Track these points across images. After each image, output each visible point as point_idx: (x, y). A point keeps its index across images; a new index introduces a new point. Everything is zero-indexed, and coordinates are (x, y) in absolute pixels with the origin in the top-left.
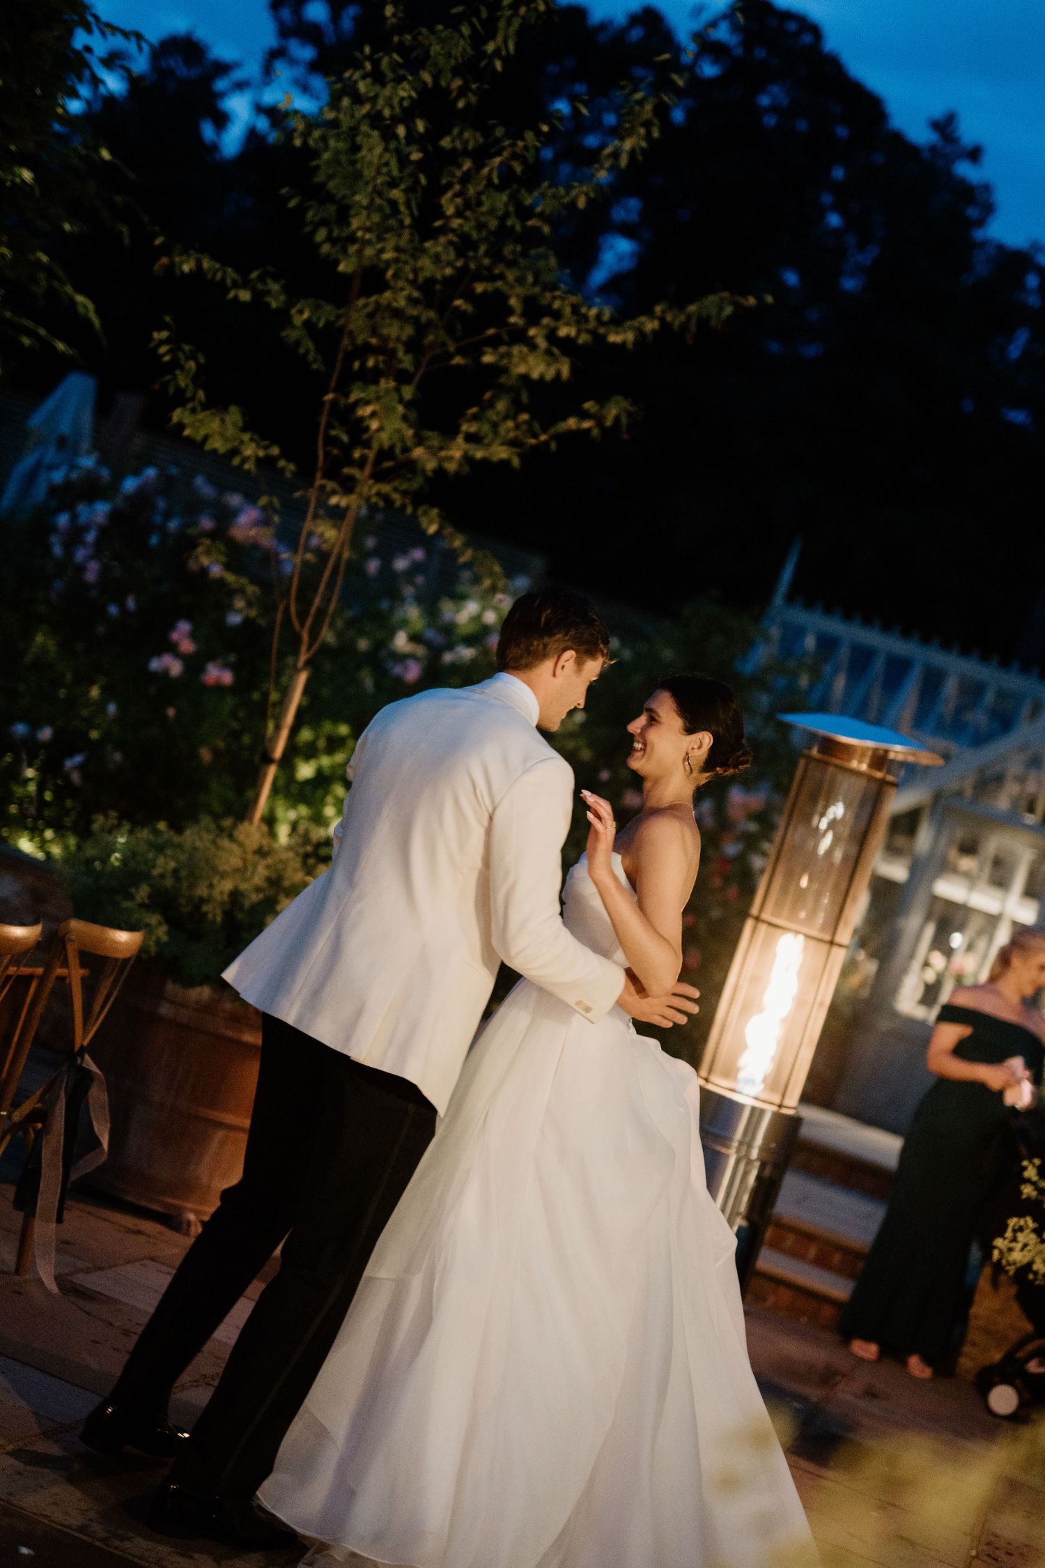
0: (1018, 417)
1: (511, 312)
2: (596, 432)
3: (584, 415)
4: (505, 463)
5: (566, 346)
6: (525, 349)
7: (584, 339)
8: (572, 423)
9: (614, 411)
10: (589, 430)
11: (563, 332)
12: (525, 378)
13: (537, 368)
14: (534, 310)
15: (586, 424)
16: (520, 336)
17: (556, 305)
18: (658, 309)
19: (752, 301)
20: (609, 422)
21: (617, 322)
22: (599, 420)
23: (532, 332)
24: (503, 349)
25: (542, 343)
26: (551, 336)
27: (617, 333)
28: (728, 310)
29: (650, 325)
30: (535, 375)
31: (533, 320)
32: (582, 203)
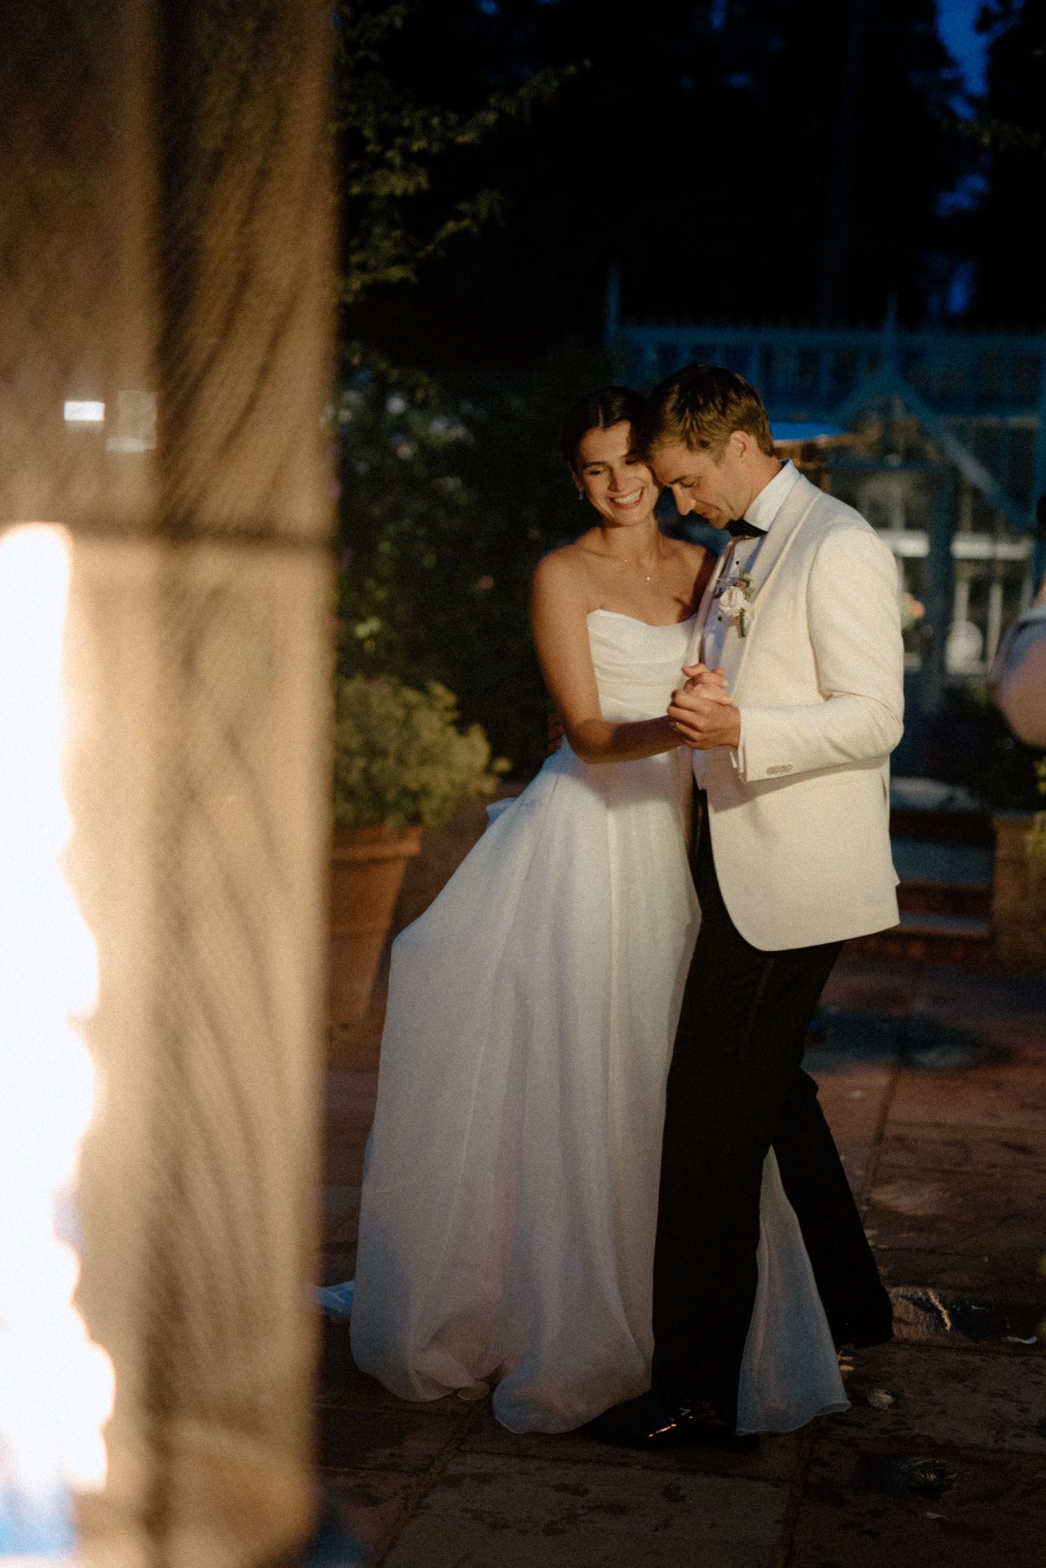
0: (739, 80)
1: (367, 141)
2: (475, 230)
3: (459, 217)
4: (404, 282)
5: (422, 158)
6: (386, 172)
7: (436, 148)
8: (451, 226)
9: (485, 202)
10: (467, 230)
11: (416, 146)
12: (391, 197)
13: (398, 184)
14: (386, 135)
15: (465, 223)
16: (379, 162)
17: (406, 123)
18: (492, 101)
19: (572, 69)
20: (484, 214)
21: (461, 125)
22: (475, 217)
23: (389, 154)
24: (366, 178)
25: (398, 161)
26: (405, 152)
27: (463, 133)
28: (555, 84)
29: (491, 118)
30: (398, 192)
31: (388, 145)
32: (398, 23)
